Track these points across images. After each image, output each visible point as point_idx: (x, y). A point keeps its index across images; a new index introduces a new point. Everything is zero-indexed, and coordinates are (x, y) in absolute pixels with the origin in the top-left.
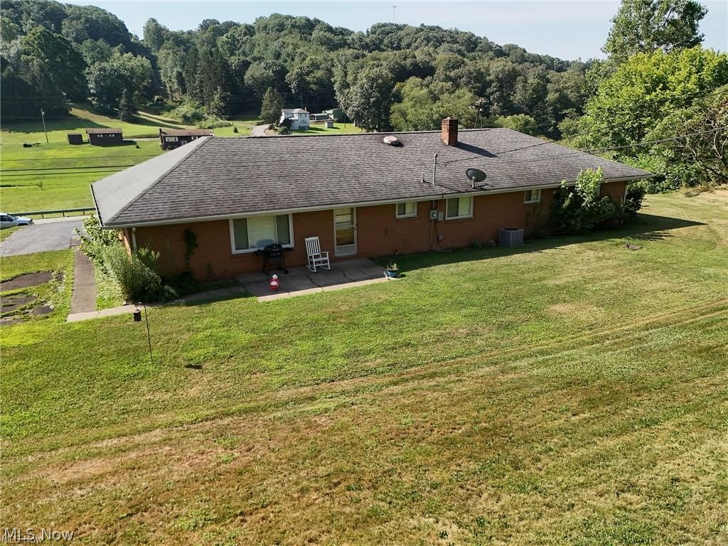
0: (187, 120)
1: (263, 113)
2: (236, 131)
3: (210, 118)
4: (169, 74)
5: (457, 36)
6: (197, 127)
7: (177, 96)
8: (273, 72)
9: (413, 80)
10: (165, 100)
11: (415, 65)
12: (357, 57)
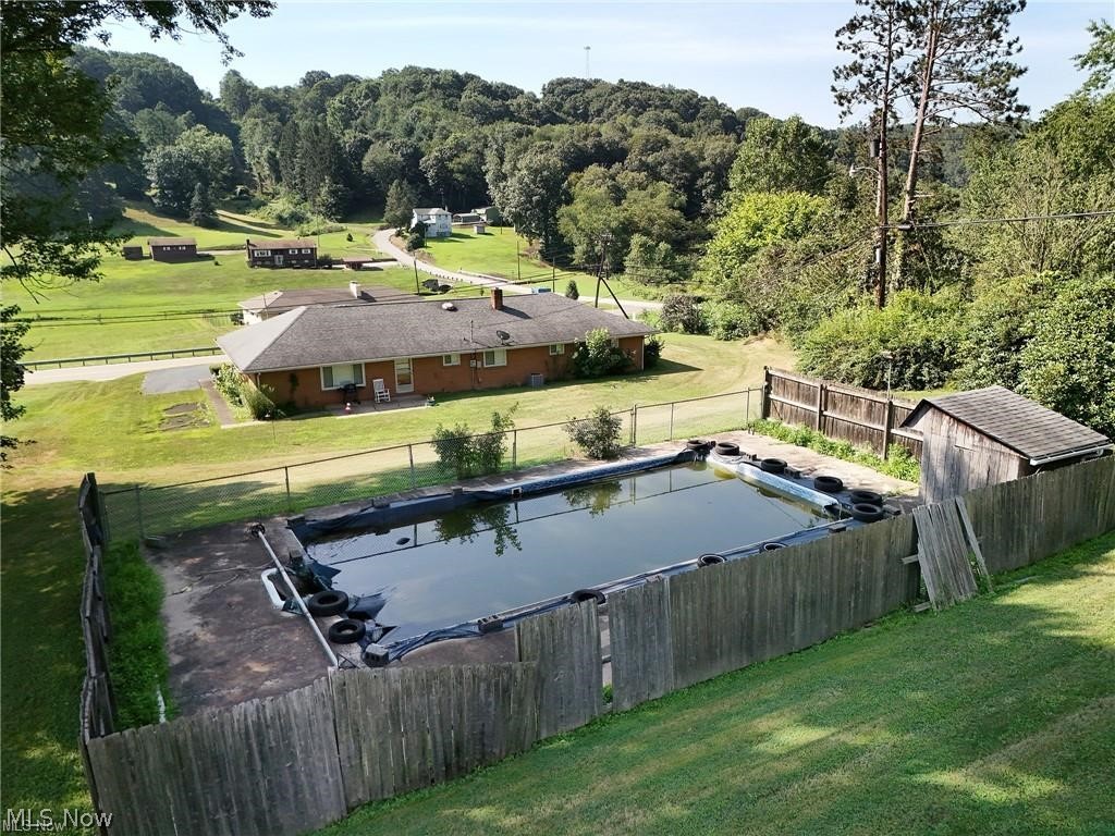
0: (284, 222)
1: (388, 215)
2: (350, 239)
3: (314, 218)
4: (257, 153)
5: (671, 96)
6: (298, 232)
7: (269, 185)
8: (403, 155)
9: (594, 170)
10: (252, 191)
11: (599, 147)
12: (520, 135)
